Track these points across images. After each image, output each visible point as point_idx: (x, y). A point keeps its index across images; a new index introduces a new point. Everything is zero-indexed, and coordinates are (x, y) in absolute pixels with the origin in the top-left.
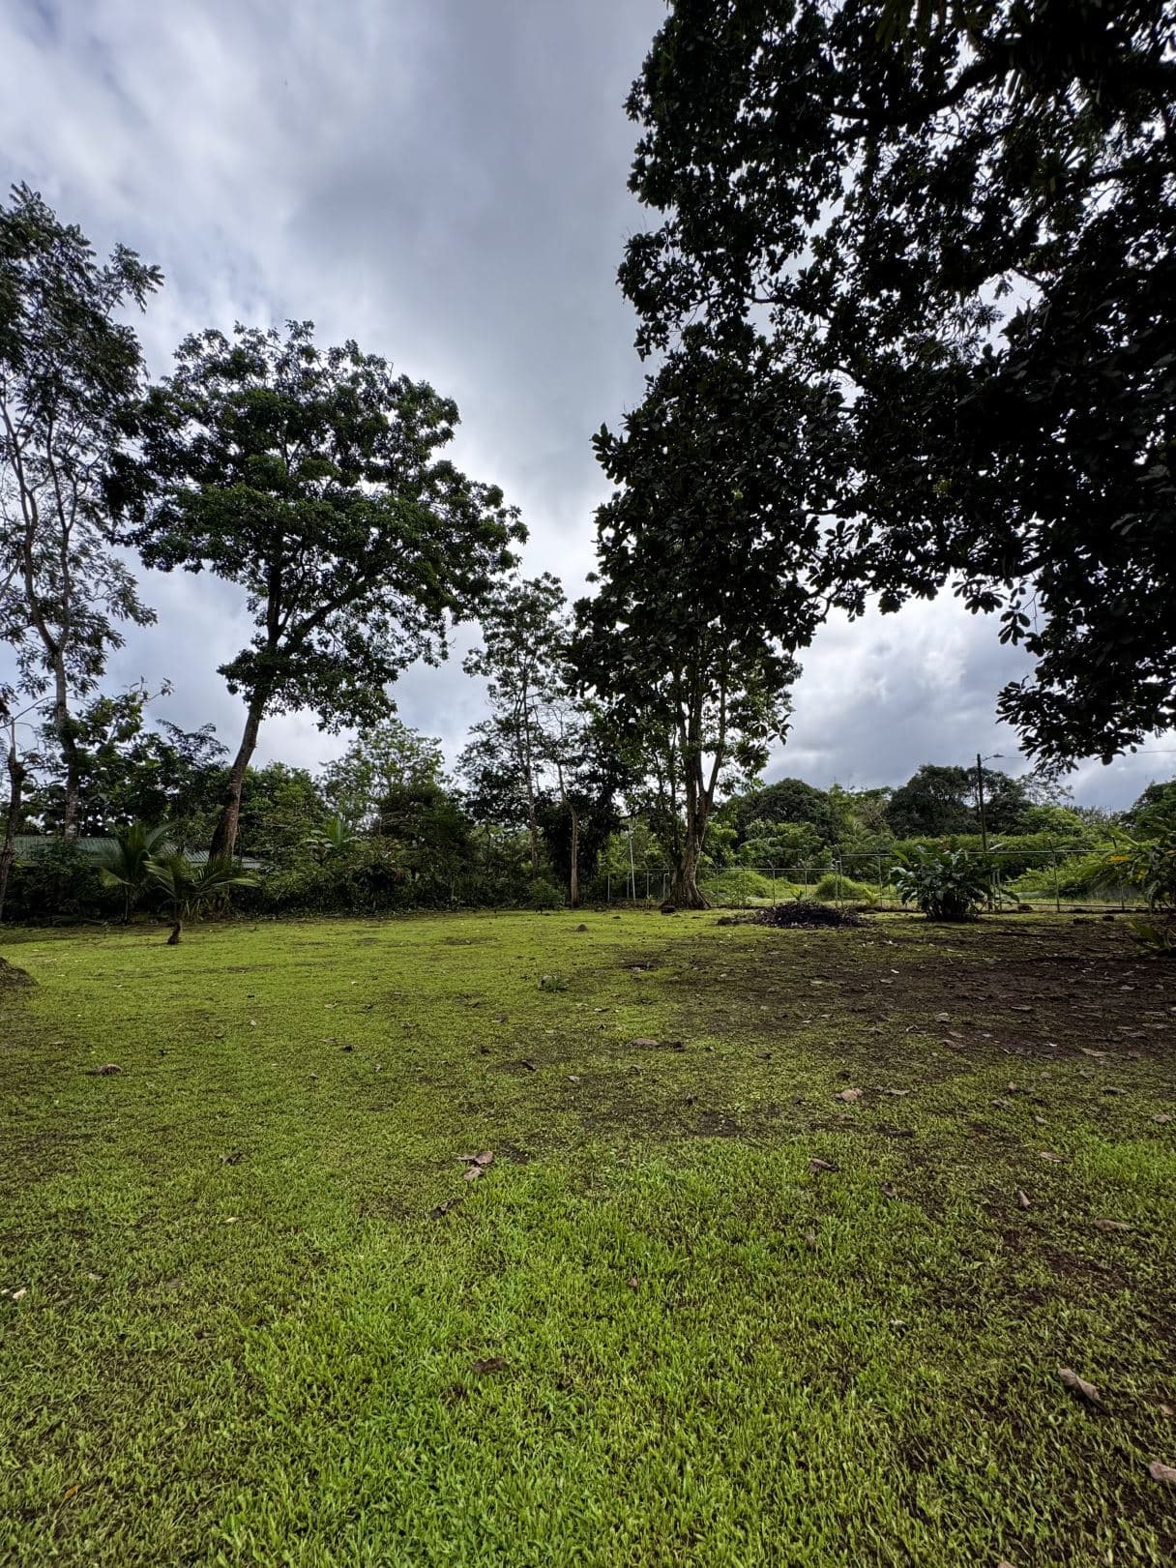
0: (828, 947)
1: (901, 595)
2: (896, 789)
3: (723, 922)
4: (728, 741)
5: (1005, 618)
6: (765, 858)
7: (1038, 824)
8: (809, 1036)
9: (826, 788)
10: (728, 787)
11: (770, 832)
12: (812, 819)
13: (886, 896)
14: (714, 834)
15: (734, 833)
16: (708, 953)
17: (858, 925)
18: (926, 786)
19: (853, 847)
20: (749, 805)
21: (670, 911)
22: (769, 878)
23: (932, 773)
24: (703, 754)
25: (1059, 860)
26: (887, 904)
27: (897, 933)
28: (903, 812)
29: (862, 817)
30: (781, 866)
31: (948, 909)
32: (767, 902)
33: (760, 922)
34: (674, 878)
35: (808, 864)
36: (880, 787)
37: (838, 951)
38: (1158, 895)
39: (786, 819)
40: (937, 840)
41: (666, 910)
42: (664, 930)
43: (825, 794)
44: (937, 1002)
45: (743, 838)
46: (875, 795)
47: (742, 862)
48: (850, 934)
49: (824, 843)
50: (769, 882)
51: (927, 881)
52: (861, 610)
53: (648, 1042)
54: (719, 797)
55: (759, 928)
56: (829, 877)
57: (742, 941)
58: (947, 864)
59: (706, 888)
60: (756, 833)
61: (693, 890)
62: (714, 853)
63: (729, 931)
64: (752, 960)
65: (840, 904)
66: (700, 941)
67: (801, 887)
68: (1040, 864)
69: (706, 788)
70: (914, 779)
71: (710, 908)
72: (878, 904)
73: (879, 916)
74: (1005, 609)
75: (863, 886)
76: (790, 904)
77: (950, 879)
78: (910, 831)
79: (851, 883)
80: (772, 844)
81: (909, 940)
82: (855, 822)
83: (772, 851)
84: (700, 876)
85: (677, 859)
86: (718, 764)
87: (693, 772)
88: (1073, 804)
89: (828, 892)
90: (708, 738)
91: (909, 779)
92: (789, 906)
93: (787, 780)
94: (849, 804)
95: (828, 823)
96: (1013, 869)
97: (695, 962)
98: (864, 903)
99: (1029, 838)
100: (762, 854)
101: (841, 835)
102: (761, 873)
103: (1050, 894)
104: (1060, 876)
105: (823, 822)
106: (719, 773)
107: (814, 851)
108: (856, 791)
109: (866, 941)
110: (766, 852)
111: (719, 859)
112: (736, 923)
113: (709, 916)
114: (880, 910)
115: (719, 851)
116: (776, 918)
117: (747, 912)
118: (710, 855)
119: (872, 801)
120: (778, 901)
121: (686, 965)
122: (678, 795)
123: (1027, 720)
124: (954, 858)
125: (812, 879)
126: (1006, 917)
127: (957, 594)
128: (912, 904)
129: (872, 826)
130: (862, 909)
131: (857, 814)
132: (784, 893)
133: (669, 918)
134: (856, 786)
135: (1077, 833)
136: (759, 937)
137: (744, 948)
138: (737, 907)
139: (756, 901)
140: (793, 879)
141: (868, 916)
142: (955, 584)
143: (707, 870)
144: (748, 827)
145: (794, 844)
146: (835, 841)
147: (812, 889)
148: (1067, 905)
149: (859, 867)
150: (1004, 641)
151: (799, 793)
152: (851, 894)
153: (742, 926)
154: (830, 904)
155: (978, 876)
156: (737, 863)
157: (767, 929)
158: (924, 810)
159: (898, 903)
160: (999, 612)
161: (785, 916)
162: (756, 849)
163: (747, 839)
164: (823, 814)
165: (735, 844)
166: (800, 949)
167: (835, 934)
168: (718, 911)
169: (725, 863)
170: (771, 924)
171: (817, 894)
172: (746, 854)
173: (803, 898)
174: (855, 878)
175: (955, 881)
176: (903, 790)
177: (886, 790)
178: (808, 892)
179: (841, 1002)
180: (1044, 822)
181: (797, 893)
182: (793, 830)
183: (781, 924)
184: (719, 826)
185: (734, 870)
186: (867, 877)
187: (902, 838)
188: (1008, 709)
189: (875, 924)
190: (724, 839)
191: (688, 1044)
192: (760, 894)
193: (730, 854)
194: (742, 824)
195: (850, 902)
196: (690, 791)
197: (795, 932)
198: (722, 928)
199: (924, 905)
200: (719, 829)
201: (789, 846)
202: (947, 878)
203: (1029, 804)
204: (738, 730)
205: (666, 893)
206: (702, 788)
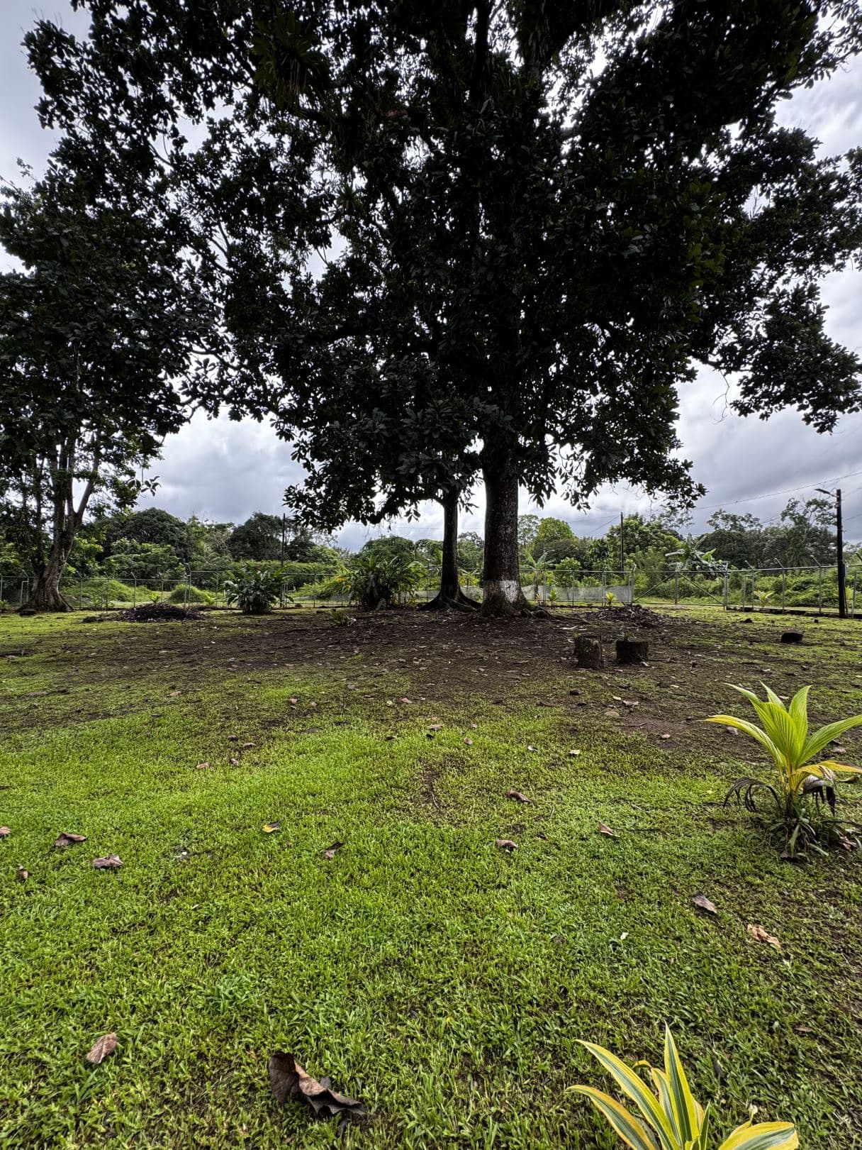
0: (174, 632)
1: (243, 412)
2: (237, 526)
3: (88, 620)
4: (101, 473)
5: (295, 446)
6: (129, 570)
7: (316, 557)
8: (155, 676)
9: (184, 520)
10: (98, 511)
11: (134, 550)
12: (172, 542)
13: (218, 599)
14: (81, 549)
15: (101, 548)
16: (79, 641)
17: (197, 618)
18: (256, 527)
19: (201, 565)
20: (117, 525)
21: (30, 614)
22: (130, 586)
23: (261, 518)
24: (75, 480)
25: (321, 578)
26: (220, 604)
27: (221, 622)
28: (240, 542)
29: (211, 544)
30: (143, 577)
31: (255, 607)
32: (128, 605)
33: (123, 619)
34: (35, 584)
35: (165, 576)
36: (225, 522)
37: (181, 634)
38: (353, 599)
39: (149, 540)
40: (259, 563)
41: (24, 612)
42: (29, 629)
43: (184, 524)
44: (231, 654)
45: (108, 552)
46: (222, 528)
47: (108, 572)
48: (190, 624)
49: (180, 561)
50: (130, 589)
51: (245, 590)
52: (216, 414)
53: (40, 693)
54: (88, 518)
55: (121, 624)
56: (182, 586)
57: (107, 632)
58: (258, 580)
59: (69, 594)
60: (122, 548)
61: (55, 595)
62: (78, 564)
63: (95, 627)
64: (116, 643)
65: (187, 605)
66: (70, 634)
67: (158, 593)
68: (310, 581)
69: (76, 508)
70: (249, 522)
71: (72, 610)
72: (214, 605)
73: (214, 612)
74: (296, 441)
75: (206, 593)
76: (148, 605)
77: (259, 589)
78: (243, 555)
79: (197, 590)
80: (136, 559)
81: (227, 626)
82: (206, 547)
83: (136, 564)
84: (64, 584)
85: (40, 569)
86: (90, 490)
87: (62, 493)
88: (337, 546)
89: (179, 597)
90: (81, 466)
91: (246, 520)
92: (148, 607)
93: (153, 509)
94: (201, 533)
95: (185, 546)
96: (298, 584)
97: (65, 648)
98: (205, 604)
99: (311, 565)
100: (126, 567)
101: (194, 555)
102: (124, 582)
103: (312, 598)
104: (318, 587)
105: (181, 545)
106: (90, 498)
107: (171, 566)
108: (208, 523)
109: (200, 627)
110: (130, 565)
111: (83, 569)
112: (101, 621)
113: (70, 617)
114: (215, 609)
115: (83, 563)
116: (136, 615)
117: (109, 612)
118: (74, 566)
119: (219, 533)
120: (138, 604)
121: (58, 650)
122: (43, 510)
123: (297, 506)
124: (262, 576)
125: (167, 587)
126: (287, 611)
127: (272, 425)
128: (234, 605)
129: (218, 550)
130: (203, 609)
131: (207, 541)
132: (143, 598)
133: (32, 619)
134: (208, 519)
135: (335, 563)
136: (122, 629)
137: (110, 637)
138: (100, 609)
139: (118, 604)
140: (151, 587)
141: (205, 613)
142: (272, 420)
143: (71, 579)
144: (114, 544)
145: (156, 560)
146: (188, 559)
147: (167, 594)
148: (319, 603)
149: (204, 580)
150: (293, 458)
151: (163, 521)
152: (197, 598)
153: (107, 623)
154: (180, 605)
155: (275, 588)
156: (101, 573)
157: (128, 624)
158: (253, 543)
159: (225, 604)
160: (292, 442)
161: (143, 614)
162: (121, 562)
163: (112, 554)
164: (181, 539)
165: (100, 558)
166: (154, 635)
167: (180, 624)
168: (81, 613)
169: (88, 573)
170: (131, 620)
171: (170, 598)
172: (111, 565)
173: (160, 601)
174: (201, 587)
175: (261, 591)
176: (241, 528)
177: (230, 525)
178: (164, 597)
179: (176, 660)
180: (319, 556)
181: (154, 597)
182: (155, 549)
183: (139, 620)
184: (85, 541)
185: (97, 579)
186: (209, 587)
187: (237, 560)
188: (288, 499)
189: (209, 617)
190: (89, 553)
191: (71, 690)
192: (122, 599)
193: (94, 566)
194: (109, 541)
195: (195, 604)
196: (59, 509)
197: (150, 625)
198: (87, 625)
199: (242, 604)
200: (85, 544)
201: (150, 562)
202: (256, 588)
203: (314, 545)
204: (111, 465)
205: (23, 598)
206: (71, 509)
